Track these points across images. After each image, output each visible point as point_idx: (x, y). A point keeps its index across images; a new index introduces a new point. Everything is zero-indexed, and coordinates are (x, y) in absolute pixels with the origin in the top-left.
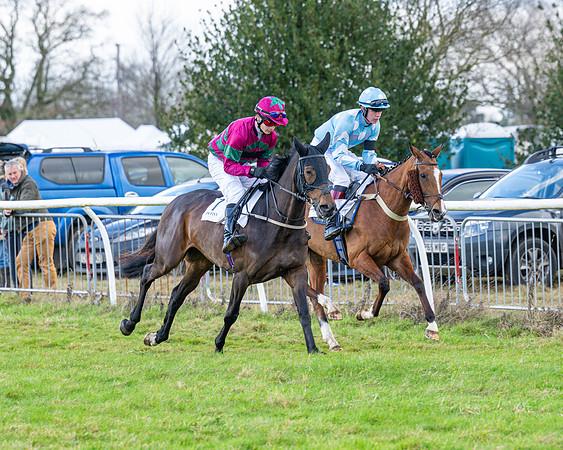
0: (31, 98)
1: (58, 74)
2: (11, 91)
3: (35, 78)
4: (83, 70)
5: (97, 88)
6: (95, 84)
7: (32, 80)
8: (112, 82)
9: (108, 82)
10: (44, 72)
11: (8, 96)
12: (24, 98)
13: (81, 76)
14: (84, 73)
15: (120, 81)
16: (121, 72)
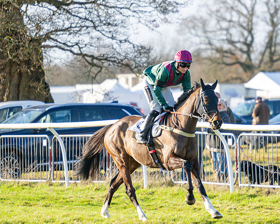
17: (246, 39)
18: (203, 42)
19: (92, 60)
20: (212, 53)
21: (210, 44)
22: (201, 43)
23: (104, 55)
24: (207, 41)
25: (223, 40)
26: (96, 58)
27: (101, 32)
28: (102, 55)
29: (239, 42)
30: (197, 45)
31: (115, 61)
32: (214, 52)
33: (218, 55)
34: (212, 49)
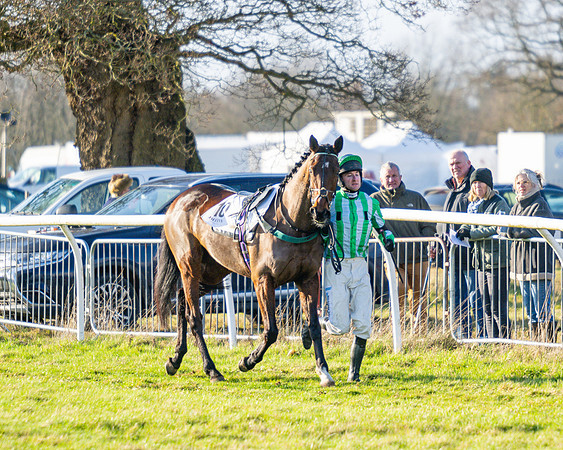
18: (510, 47)
19: (284, 83)
20: (530, 69)
21: (525, 50)
22: (506, 49)
23: (309, 72)
24: (519, 45)
25: (553, 42)
26: (293, 80)
27: (303, 26)
28: (305, 74)
30: (498, 51)
31: (331, 86)
32: (533, 66)
33: (541, 74)
34: (531, 61)
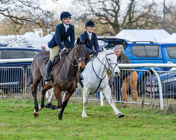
0: (126, 20)
1: (138, 10)
2: (118, 17)
3: (128, 11)
4: (149, 8)
5: (155, 16)
6: (154, 14)
7: (127, 12)
8: (162, 14)
9: (160, 14)
10: (132, 9)
11: (116, 19)
12: (123, 20)
13: (148, 11)
14: (149, 10)
15: (165, 13)
16: (165, 9)
17: (115, 8)
19: (16, 20)
22: (86, 10)
25: (100, 8)
26: (19, 19)
27: (22, 2)
28: (23, 17)
29: (110, 10)
31: (30, 21)
32: (95, 16)
